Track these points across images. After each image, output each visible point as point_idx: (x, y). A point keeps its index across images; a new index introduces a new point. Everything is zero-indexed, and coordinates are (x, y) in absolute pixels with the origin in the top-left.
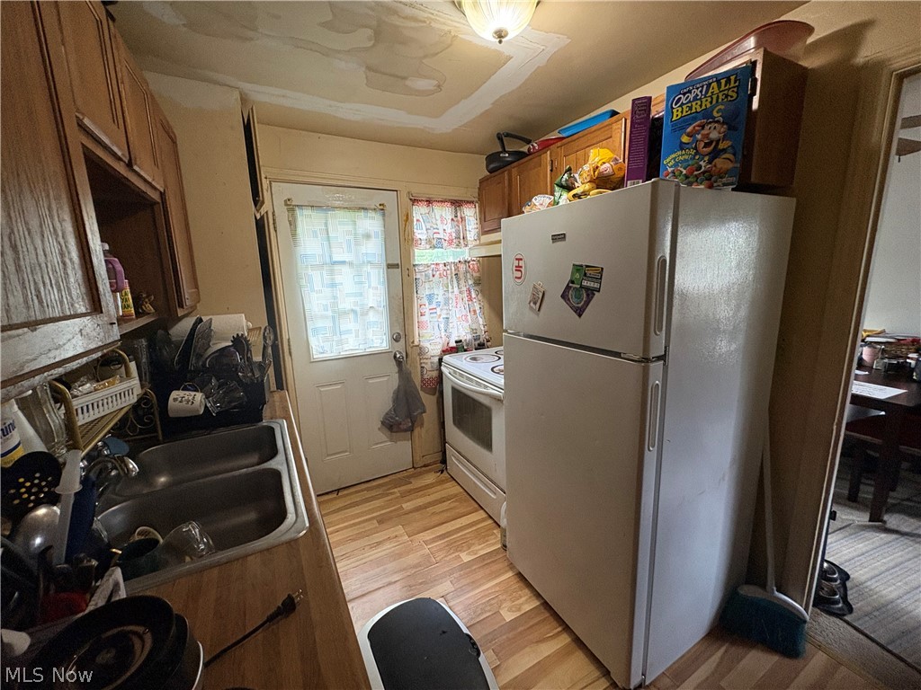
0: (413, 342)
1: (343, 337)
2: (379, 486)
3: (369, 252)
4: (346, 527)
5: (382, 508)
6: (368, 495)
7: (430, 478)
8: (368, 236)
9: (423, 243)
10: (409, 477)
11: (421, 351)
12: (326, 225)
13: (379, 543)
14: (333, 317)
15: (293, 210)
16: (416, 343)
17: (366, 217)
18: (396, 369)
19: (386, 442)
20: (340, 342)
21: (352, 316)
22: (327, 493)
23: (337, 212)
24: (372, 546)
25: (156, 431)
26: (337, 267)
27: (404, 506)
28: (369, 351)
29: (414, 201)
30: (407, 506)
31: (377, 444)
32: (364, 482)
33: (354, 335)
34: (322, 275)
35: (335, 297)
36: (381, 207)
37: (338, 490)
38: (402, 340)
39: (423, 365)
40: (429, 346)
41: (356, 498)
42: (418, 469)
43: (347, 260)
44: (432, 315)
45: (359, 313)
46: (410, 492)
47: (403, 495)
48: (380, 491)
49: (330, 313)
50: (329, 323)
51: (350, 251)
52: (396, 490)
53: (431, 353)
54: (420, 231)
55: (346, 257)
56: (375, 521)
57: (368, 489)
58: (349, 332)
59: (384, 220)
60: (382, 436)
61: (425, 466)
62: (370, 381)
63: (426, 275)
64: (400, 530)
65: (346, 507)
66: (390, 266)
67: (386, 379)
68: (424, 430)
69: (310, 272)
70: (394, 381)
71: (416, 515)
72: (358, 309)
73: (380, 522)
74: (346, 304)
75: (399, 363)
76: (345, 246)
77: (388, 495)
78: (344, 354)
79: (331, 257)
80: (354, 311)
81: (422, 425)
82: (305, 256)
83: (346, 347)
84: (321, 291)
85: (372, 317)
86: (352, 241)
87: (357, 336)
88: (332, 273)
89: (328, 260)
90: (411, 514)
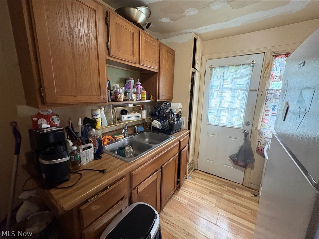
0: (257, 128)
1: (221, 118)
2: (221, 181)
3: (240, 84)
4: (199, 186)
5: (216, 189)
6: (215, 181)
7: (247, 194)
8: (242, 77)
9: (278, 78)
10: (237, 187)
11: (260, 133)
12: (223, 73)
13: (203, 199)
14: (218, 110)
15: (212, 69)
16: (259, 128)
17: (243, 68)
18: (244, 137)
19: (230, 166)
20: (219, 120)
21: (227, 110)
22: (203, 172)
23: (230, 68)
24: (200, 197)
25: (151, 129)
26: (224, 90)
27: (224, 195)
28: (232, 126)
29: (276, 56)
30: (225, 196)
31: (226, 165)
32: (218, 176)
33: (226, 118)
34: (217, 93)
35: (221, 102)
36: (253, 62)
37: (207, 173)
38: (250, 126)
39: (259, 140)
40: (266, 132)
41: (210, 179)
42: (244, 186)
43: (230, 87)
44: (272, 117)
45: (230, 109)
46: (232, 192)
47: (228, 191)
48: (220, 183)
49: (217, 108)
50: (216, 112)
51: (232, 83)
52: (227, 187)
53: (266, 136)
54: (276, 72)
55: (229, 86)
56: (209, 191)
57: (217, 180)
58: (224, 116)
59: (253, 69)
60: (230, 163)
61: (249, 188)
62: (229, 139)
63: (274, 95)
64: (214, 201)
65: (205, 180)
66: (251, 90)
67: (237, 140)
68: (252, 171)
69: (213, 92)
70: (240, 142)
71: (226, 202)
72: (230, 108)
73: (210, 193)
74: (226, 105)
75: (246, 135)
76: (230, 82)
77: (222, 186)
78: (220, 124)
79: (223, 86)
80: (228, 109)
81: (252, 168)
82: (213, 86)
83: (222, 122)
84: (216, 99)
85: (236, 112)
86: (234, 80)
87: (227, 119)
88: (222, 92)
89: (221, 87)
90: (224, 200)
